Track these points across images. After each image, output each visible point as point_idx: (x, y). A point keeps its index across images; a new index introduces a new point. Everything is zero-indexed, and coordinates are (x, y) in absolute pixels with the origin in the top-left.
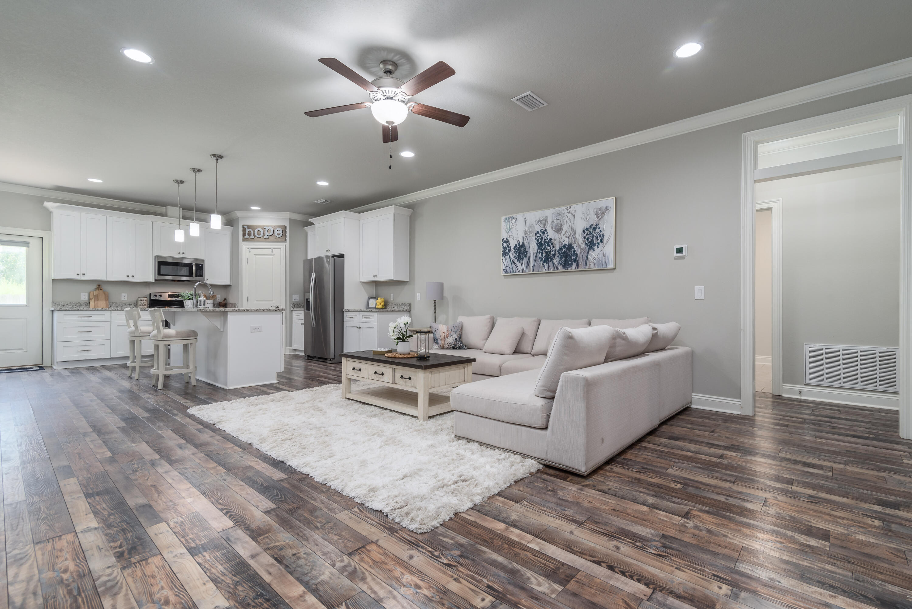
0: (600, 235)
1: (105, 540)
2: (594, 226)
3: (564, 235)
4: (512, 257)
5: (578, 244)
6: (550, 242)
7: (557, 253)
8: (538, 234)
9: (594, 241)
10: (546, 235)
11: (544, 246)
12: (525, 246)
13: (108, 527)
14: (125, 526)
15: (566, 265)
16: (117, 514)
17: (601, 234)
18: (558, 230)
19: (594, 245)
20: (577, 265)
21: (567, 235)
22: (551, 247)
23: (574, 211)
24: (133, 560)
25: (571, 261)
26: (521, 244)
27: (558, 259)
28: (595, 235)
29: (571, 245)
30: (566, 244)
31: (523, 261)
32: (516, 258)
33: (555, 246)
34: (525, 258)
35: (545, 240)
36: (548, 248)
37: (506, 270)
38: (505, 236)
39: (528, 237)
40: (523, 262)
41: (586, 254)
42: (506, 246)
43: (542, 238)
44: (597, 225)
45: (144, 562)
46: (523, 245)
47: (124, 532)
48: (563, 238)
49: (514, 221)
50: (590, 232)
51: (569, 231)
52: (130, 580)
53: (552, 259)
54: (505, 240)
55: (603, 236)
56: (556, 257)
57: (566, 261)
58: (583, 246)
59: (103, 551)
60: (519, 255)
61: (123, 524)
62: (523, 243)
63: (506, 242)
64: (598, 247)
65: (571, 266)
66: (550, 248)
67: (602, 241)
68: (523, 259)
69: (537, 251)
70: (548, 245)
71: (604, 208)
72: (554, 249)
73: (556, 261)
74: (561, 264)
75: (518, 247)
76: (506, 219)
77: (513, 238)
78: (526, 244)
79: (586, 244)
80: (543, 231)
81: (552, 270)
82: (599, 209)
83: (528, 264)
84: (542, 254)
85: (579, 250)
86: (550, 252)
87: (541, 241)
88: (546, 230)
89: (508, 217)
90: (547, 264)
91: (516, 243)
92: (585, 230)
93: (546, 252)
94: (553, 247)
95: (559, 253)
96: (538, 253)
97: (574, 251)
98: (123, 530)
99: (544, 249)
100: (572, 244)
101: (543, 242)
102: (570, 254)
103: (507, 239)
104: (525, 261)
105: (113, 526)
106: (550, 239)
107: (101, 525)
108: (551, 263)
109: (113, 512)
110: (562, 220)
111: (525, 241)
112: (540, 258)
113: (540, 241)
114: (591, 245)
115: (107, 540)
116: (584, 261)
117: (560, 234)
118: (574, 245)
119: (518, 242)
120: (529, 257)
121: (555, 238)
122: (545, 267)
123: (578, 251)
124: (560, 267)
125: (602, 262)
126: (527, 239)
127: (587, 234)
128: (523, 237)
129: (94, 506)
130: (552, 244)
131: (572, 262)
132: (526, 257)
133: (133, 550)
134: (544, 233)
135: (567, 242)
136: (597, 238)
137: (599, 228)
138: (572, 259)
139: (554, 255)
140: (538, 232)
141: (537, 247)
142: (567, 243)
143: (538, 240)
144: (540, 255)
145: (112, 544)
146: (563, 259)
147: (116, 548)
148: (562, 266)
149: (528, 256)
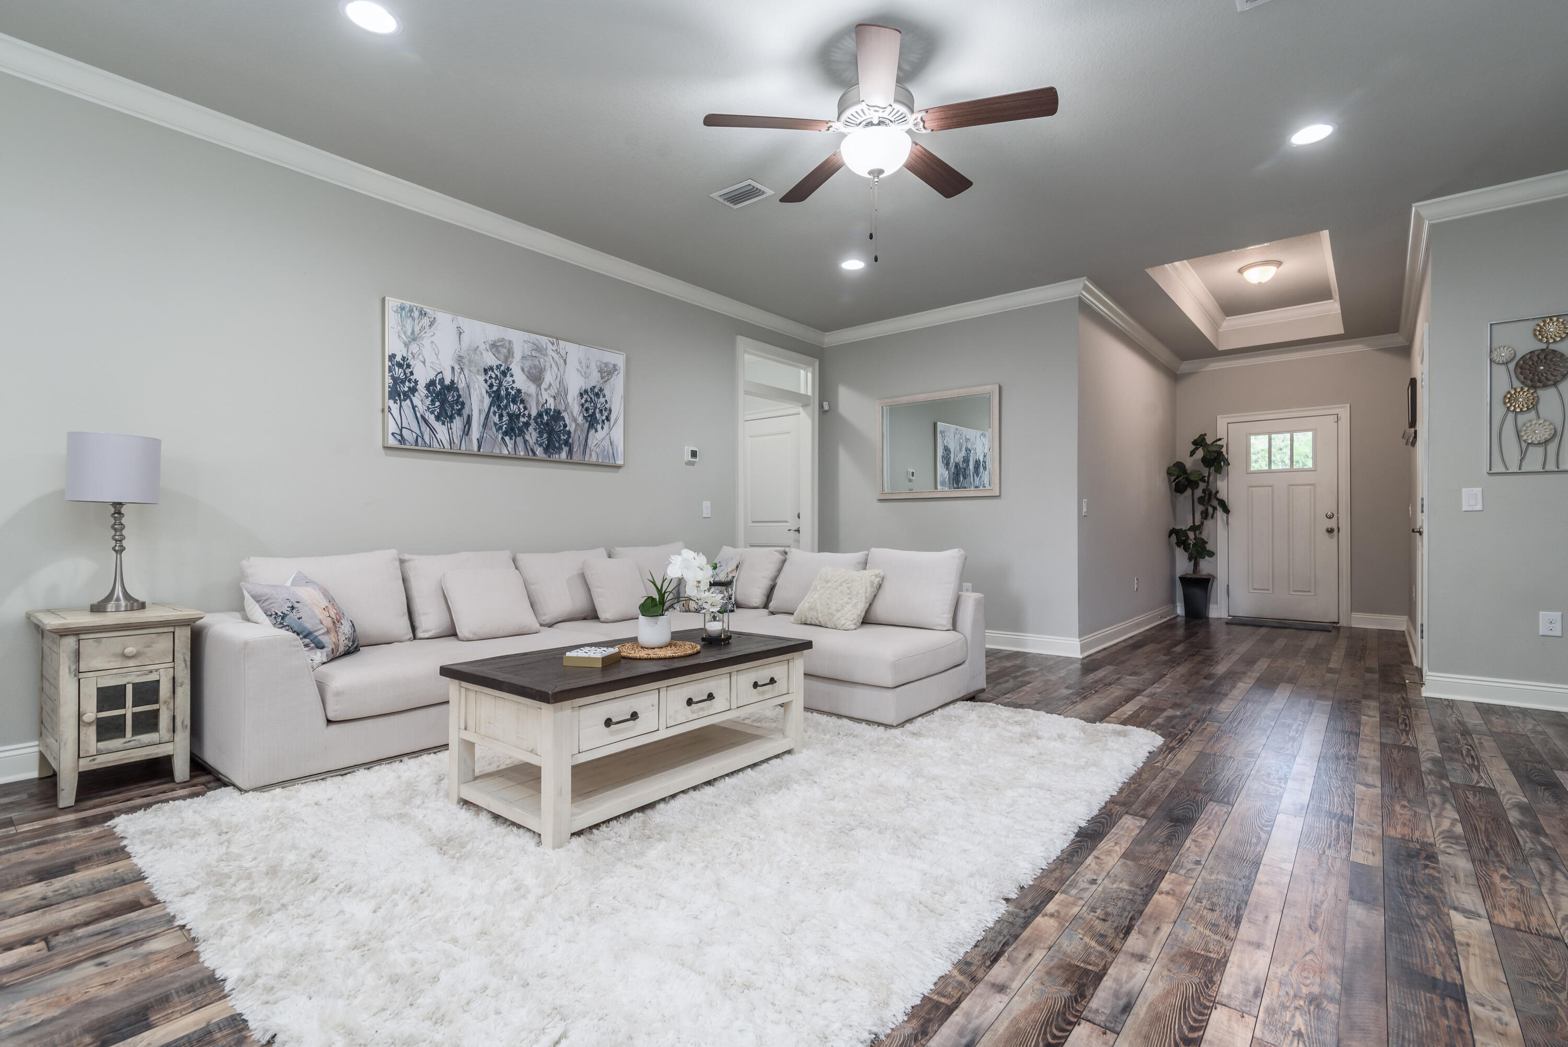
0: (606, 408)
1: (1446, 885)
2: (596, 390)
3: (546, 390)
4: (421, 408)
5: (572, 414)
6: (517, 397)
7: (532, 422)
8: (490, 373)
9: (598, 415)
10: (509, 378)
11: (505, 402)
12: (457, 390)
13: (1435, 900)
14: (1408, 887)
15: (551, 447)
16: (1411, 913)
17: (607, 406)
18: (536, 377)
19: (598, 423)
20: (570, 452)
21: (553, 392)
22: (521, 406)
23: (565, 353)
24: (1418, 847)
25: (559, 443)
26: (447, 382)
27: (535, 435)
28: (598, 406)
29: (559, 412)
30: (550, 410)
31: (451, 422)
32: (432, 412)
33: (528, 406)
34: (458, 418)
35: (507, 389)
36: (513, 408)
37: (401, 435)
38: (395, 346)
39: (466, 371)
40: (454, 425)
41: (585, 436)
42: (402, 376)
43: (500, 384)
44: (601, 390)
45: (1407, 838)
46: (452, 387)
47: (1414, 880)
48: (545, 395)
49: (425, 321)
50: (591, 398)
51: (556, 385)
52: (1429, 833)
53: (521, 433)
54: (398, 358)
55: (610, 411)
56: (531, 429)
57: (549, 439)
58: (580, 419)
59: (1451, 874)
60: (442, 407)
61: (1410, 892)
62: (452, 382)
63: (400, 365)
64: (602, 428)
65: (560, 453)
66: (519, 410)
67: (608, 419)
68: (452, 418)
69: (490, 409)
70: (514, 402)
71: (611, 366)
72: (526, 412)
73: (532, 435)
74: (540, 445)
75: (439, 387)
76: (403, 308)
77: (424, 362)
78: (461, 385)
79: (584, 417)
80: (502, 368)
81: (522, 454)
82: (605, 364)
83: (467, 430)
84: (501, 416)
85: (574, 425)
86: (518, 416)
87: (498, 390)
88: (508, 369)
89: (408, 304)
90: (511, 439)
91: (433, 377)
92: (582, 391)
93: (508, 414)
94: (525, 408)
95: (536, 423)
96: (491, 414)
97: (565, 426)
98: (1413, 883)
99: (506, 407)
100: (561, 411)
101: (503, 393)
102: (557, 429)
103: (404, 358)
104: (458, 423)
105: (1426, 897)
106: (519, 391)
107: (1446, 910)
108: (520, 440)
109: (1417, 921)
110: (542, 361)
111: (459, 377)
112: (495, 424)
113: (495, 388)
114: (592, 421)
115: (1442, 884)
116: (582, 447)
117: (539, 386)
118: (564, 414)
119: (440, 376)
120: (469, 418)
121: (529, 392)
122: (506, 446)
123: (571, 427)
124: (539, 451)
125: (608, 453)
126: (462, 375)
127: (586, 401)
128: (453, 368)
129: (1450, 956)
130: (522, 401)
131: (560, 445)
132: (459, 413)
133: (1412, 856)
134: (504, 374)
135: (551, 404)
136: (601, 411)
137: (604, 396)
138: (560, 439)
139: (527, 424)
140: (491, 368)
141: (487, 401)
142: (552, 408)
143: (491, 386)
144: (496, 419)
145: (1437, 874)
146: (545, 435)
147: (1433, 868)
148: (542, 448)
149: (465, 412)
